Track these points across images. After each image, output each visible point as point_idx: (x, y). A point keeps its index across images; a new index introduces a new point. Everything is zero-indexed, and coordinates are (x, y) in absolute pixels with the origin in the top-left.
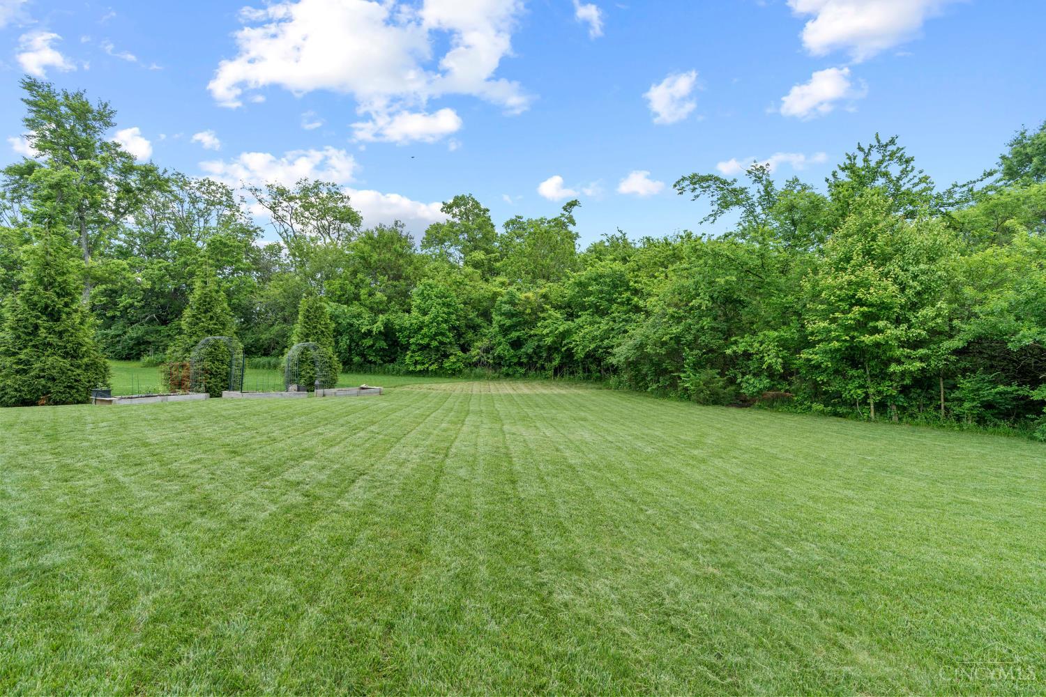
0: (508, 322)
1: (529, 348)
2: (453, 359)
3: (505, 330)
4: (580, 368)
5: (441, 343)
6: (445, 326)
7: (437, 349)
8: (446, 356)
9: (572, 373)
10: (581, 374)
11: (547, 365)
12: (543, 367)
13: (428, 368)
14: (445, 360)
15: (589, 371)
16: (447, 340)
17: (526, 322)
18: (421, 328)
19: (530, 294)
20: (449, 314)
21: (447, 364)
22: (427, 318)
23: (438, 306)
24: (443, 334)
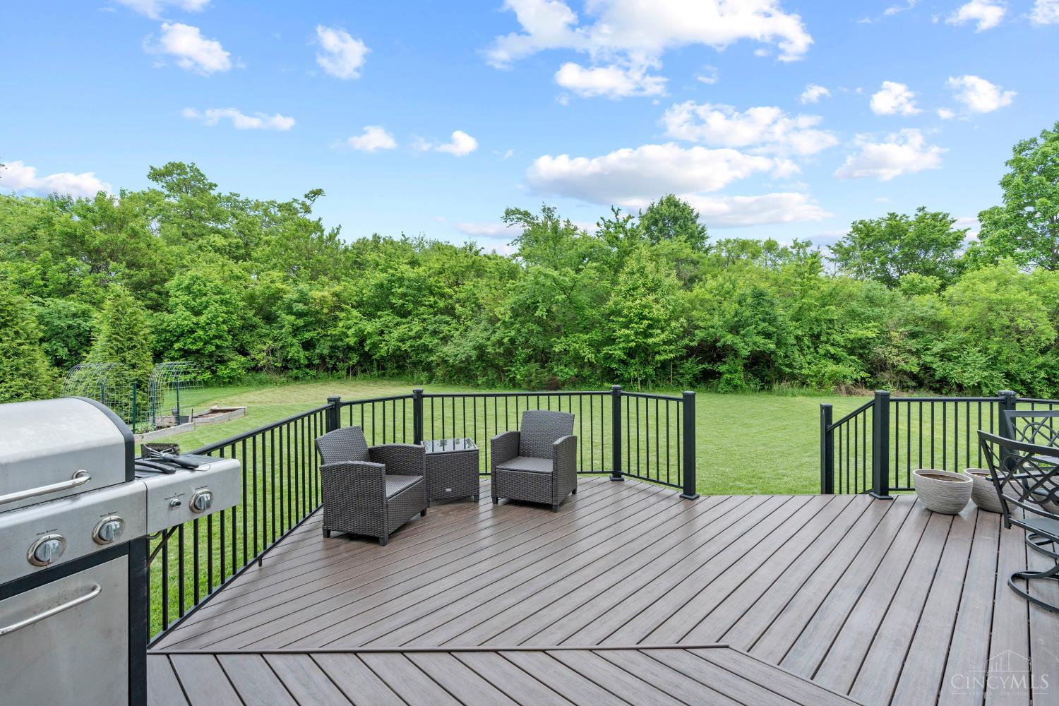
0: (300, 322)
1: (324, 348)
2: (232, 365)
3: (296, 331)
4: (375, 366)
5: (218, 347)
6: (225, 327)
7: (211, 355)
8: (222, 362)
9: (364, 371)
10: (375, 372)
11: (340, 365)
12: (334, 368)
13: (195, 378)
14: (220, 367)
15: (383, 368)
16: (225, 344)
17: (319, 322)
18: (192, 331)
19: (326, 293)
20: (228, 313)
21: (225, 372)
22: (203, 319)
23: (217, 305)
24: (220, 337)
